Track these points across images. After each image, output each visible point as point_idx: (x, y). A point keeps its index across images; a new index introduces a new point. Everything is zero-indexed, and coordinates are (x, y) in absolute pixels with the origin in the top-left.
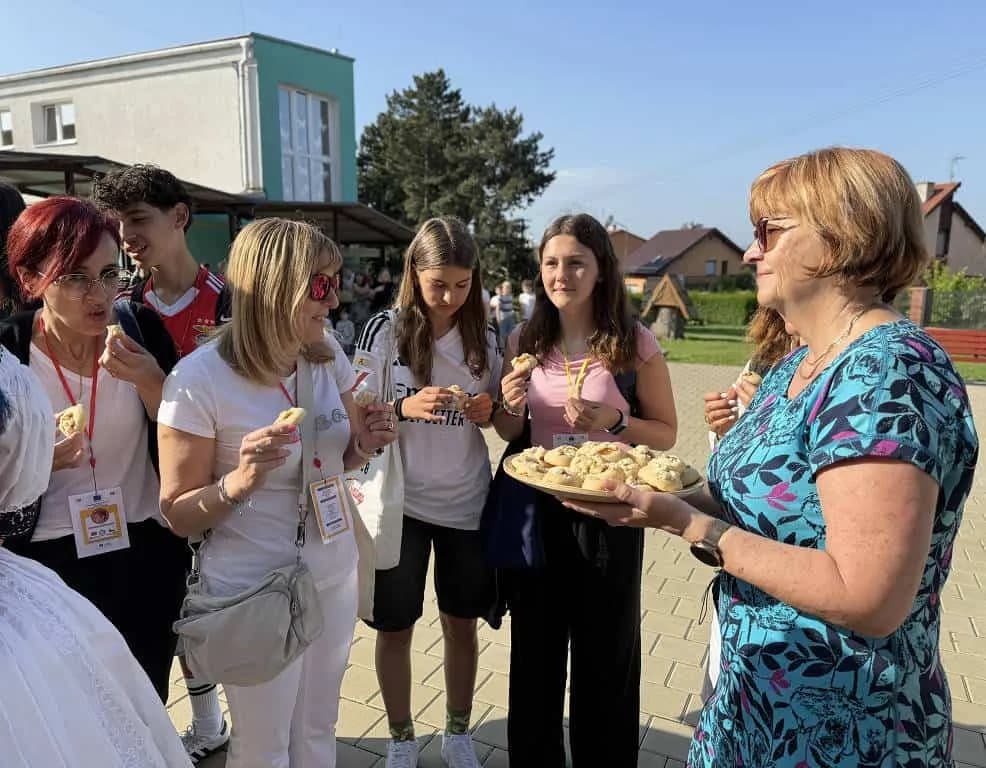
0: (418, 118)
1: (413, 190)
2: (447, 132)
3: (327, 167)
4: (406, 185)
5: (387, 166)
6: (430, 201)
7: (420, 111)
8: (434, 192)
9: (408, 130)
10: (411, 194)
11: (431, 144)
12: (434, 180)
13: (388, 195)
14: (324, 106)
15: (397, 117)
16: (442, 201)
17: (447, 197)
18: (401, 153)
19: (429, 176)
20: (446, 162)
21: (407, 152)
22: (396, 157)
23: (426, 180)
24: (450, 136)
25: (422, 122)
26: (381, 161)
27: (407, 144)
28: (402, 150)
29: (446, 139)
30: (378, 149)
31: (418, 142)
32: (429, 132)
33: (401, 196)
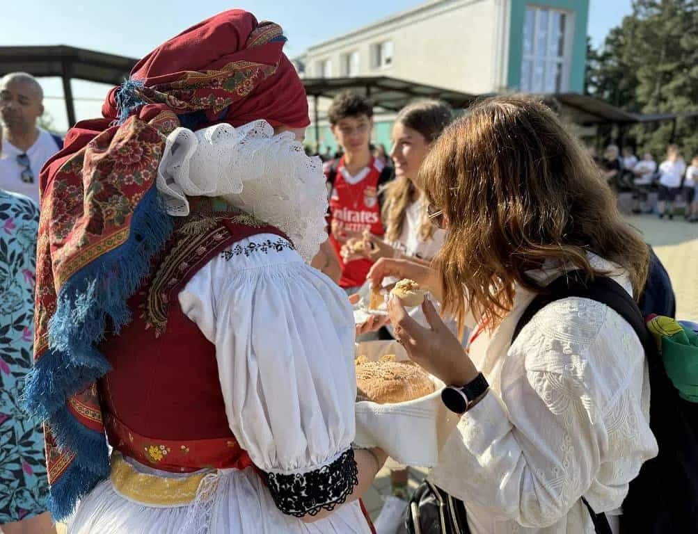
0: (659, 15)
1: (648, 77)
2: (686, 25)
3: (560, 66)
4: (640, 74)
5: (625, 60)
6: (662, 85)
7: (662, 8)
8: (668, 77)
9: (647, 26)
10: (644, 81)
11: (669, 36)
12: (669, 67)
13: (623, 83)
14: (563, 18)
15: (640, 17)
16: (672, 85)
17: (679, 80)
18: (638, 47)
19: (664, 63)
20: (683, 50)
21: (645, 46)
22: (634, 51)
23: (661, 68)
24: (689, 27)
25: (663, 18)
26: (620, 55)
27: (646, 39)
28: (641, 44)
29: (685, 30)
30: (620, 46)
31: (656, 36)
32: (669, 25)
33: (635, 83)
